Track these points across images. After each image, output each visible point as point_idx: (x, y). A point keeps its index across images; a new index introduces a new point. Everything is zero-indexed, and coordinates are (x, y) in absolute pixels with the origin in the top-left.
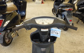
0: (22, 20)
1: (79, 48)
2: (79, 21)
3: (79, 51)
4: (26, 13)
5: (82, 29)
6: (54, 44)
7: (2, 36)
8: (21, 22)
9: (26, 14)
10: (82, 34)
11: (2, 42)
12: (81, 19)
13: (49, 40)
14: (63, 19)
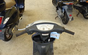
0: (21, 14)
1: (76, 42)
2: (79, 14)
3: (76, 44)
4: (25, 5)
5: (82, 22)
6: (54, 43)
7: (3, 33)
8: (20, 17)
9: (24, 7)
10: (80, 28)
11: (4, 39)
12: (81, 12)
13: (49, 40)
14: (63, 12)
